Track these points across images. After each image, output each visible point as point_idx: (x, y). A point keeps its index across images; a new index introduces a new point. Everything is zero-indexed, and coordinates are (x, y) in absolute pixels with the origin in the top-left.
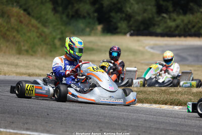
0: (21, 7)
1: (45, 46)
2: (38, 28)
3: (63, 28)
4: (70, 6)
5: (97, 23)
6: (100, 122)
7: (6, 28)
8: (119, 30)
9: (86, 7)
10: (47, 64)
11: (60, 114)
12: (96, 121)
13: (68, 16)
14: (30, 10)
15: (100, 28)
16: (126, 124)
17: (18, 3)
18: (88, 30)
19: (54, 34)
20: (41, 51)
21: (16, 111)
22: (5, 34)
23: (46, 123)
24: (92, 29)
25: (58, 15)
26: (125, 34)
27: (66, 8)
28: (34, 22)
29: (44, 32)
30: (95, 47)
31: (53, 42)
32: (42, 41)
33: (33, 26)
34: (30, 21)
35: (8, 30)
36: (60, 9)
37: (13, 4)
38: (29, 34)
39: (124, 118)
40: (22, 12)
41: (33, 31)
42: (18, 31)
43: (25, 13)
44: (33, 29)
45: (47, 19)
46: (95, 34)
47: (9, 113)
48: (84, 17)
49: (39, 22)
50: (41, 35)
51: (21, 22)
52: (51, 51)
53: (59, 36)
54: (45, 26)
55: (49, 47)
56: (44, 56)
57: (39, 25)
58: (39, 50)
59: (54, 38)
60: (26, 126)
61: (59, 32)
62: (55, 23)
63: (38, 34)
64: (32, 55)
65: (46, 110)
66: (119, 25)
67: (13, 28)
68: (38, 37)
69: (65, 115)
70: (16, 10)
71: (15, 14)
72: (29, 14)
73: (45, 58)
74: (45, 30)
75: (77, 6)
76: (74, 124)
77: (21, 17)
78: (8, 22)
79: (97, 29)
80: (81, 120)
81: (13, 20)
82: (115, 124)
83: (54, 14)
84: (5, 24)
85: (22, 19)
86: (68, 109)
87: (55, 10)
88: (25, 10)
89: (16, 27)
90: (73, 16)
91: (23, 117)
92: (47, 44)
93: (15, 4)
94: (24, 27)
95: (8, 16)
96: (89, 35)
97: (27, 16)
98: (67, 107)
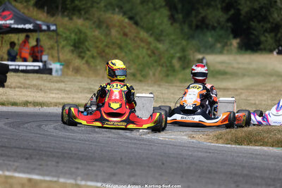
0: (125, 14)
1: (159, 68)
2: (149, 44)
3: (184, 43)
4: (194, 13)
5: (231, 36)
6: (235, 174)
7: (105, 43)
8: (262, 46)
9: (215, 14)
10: (162, 93)
11: (180, 163)
12: (230, 173)
13: (190, 26)
14: (138, 18)
15: (235, 42)
16: (273, 177)
17: (121, 8)
18: (219, 45)
19: (172, 51)
20: (154, 75)
21: (119, 159)
22: (104, 51)
23: (161, 175)
24: (225, 45)
25: (177, 25)
26: (271, 51)
27: (187, 15)
28: (143, 34)
29: (158, 49)
30: (229, 70)
31: (171, 62)
32: (156, 62)
33: (142, 40)
34: (138, 33)
35: (106, 46)
36: (180, 16)
37: (114, 10)
38: (136, 52)
39: (270, 169)
40: (127, 20)
41: (143, 48)
42: (120, 47)
43: (131, 22)
44: (142, 44)
45: (162, 31)
46: (229, 52)
47: (109, 161)
48: (214, 28)
49: (151, 35)
50: (153, 53)
51: (125, 35)
52: (167, 76)
53: (178, 55)
54: (159, 40)
55: (165, 69)
56: (157, 82)
57: (151, 39)
58: (151, 73)
59: (172, 57)
60: (132, 179)
61: (178, 48)
62: (173, 37)
63: (149, 52)
64: (141, 81)
65: (160, 158)
66: (263, 38)
67: (114, 43)
68: (150, 56)
69: (186, 164)
70: (117, 18)
71: (117, 24)
72: (136, 23)
73: (159, 86)
74: (160, 46)
75: (203, 13)
76: (200, 177)
77: (125, 27)
78: (107, 35)
79: (231, 44)
80: (210, 172)
81: (114, 32)
82: (257, 177)
83: (172, 24)
84: (103, 38)
85: (127, 30)
86: (191, 156)
87: (172, 19)
88: (131, 18)
89: (118, 42)
90: (197, 27)
91: (128, 167)
92: (162, 66)
93: (117, 10)
94: (129, 41)
95: (108, 27)
96: (221, 53)
97: (134, 26)
98: (190, 153)
